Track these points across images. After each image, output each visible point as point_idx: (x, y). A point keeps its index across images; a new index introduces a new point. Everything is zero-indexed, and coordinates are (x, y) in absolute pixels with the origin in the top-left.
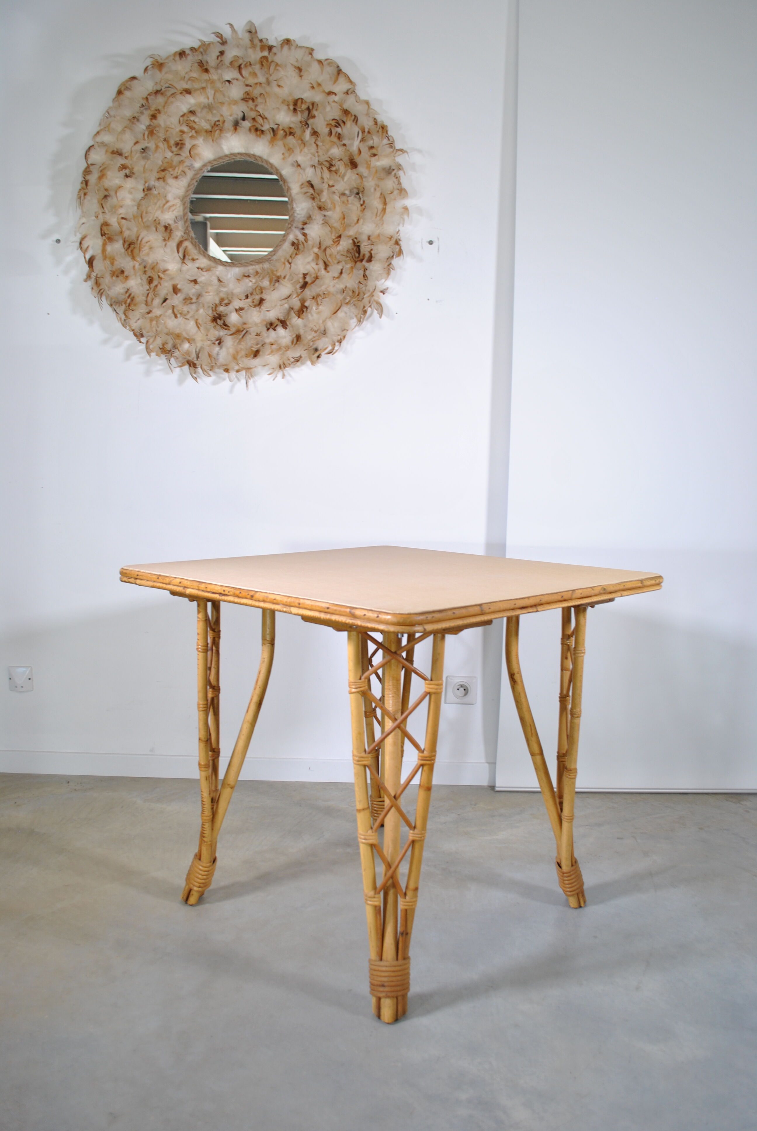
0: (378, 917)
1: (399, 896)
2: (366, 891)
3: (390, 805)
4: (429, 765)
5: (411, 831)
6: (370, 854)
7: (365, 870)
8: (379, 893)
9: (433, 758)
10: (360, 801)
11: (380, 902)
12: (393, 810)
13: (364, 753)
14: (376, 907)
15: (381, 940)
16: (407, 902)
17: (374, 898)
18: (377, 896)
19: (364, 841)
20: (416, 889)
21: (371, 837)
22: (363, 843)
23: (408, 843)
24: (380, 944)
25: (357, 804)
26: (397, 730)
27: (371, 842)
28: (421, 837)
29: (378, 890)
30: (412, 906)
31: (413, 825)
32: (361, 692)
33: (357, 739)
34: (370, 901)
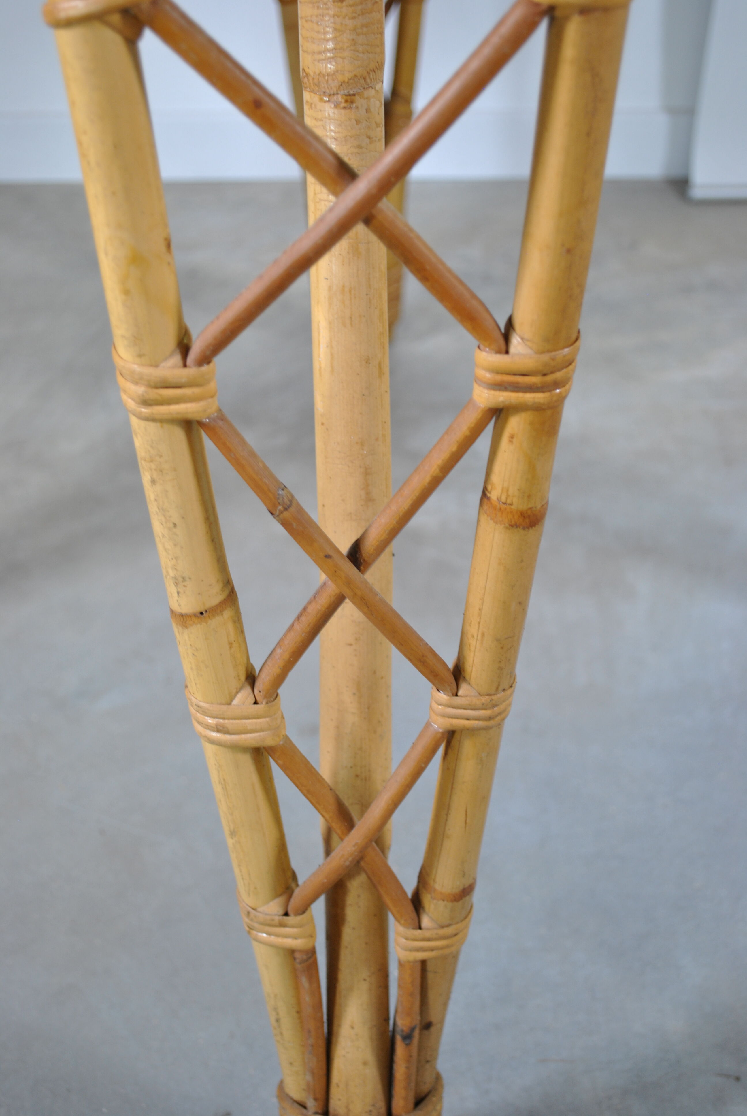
0: (304, 981)
1: (391, 919)
2: (247, 900)
3: (332, 589)
4: (537, 408)
5: (442, 696)
6: (254, 778)
7: (233, 834)
8: (304, 909)
9: (558, 375)
10: (180, 581)
11: (312, 936)
12: (348, 609)
13: (177, 359)
14: (292, 952)
15: (322, 1050)
16: (429, 940)
17: (282, 925)
18: (291, 919)
19: (214, 735)
20: (467, 891)
21: (249, 723)
22: (212, 742)
23: (427, 740)
24: (317, 1062)
25: (171, 589)
26: (360, 229)
27: (251, 739)
28: (490, 718)
29: (298, 895)
30: (448, 946)
31: (451, 664)
32: (116, 19)
33: (127, 292)
34: (269, 934)
